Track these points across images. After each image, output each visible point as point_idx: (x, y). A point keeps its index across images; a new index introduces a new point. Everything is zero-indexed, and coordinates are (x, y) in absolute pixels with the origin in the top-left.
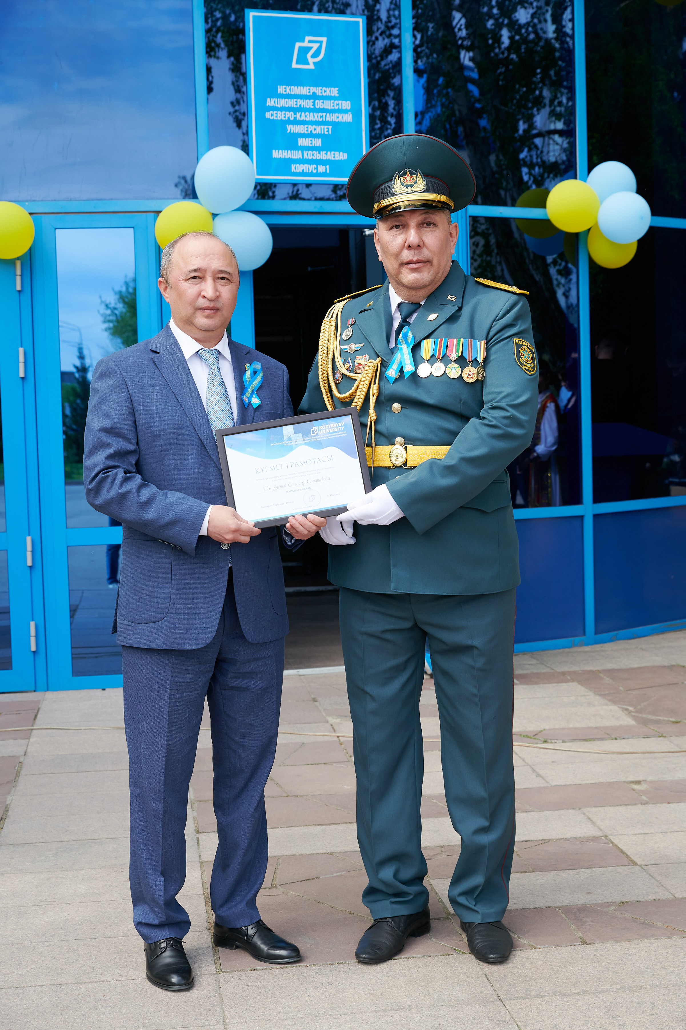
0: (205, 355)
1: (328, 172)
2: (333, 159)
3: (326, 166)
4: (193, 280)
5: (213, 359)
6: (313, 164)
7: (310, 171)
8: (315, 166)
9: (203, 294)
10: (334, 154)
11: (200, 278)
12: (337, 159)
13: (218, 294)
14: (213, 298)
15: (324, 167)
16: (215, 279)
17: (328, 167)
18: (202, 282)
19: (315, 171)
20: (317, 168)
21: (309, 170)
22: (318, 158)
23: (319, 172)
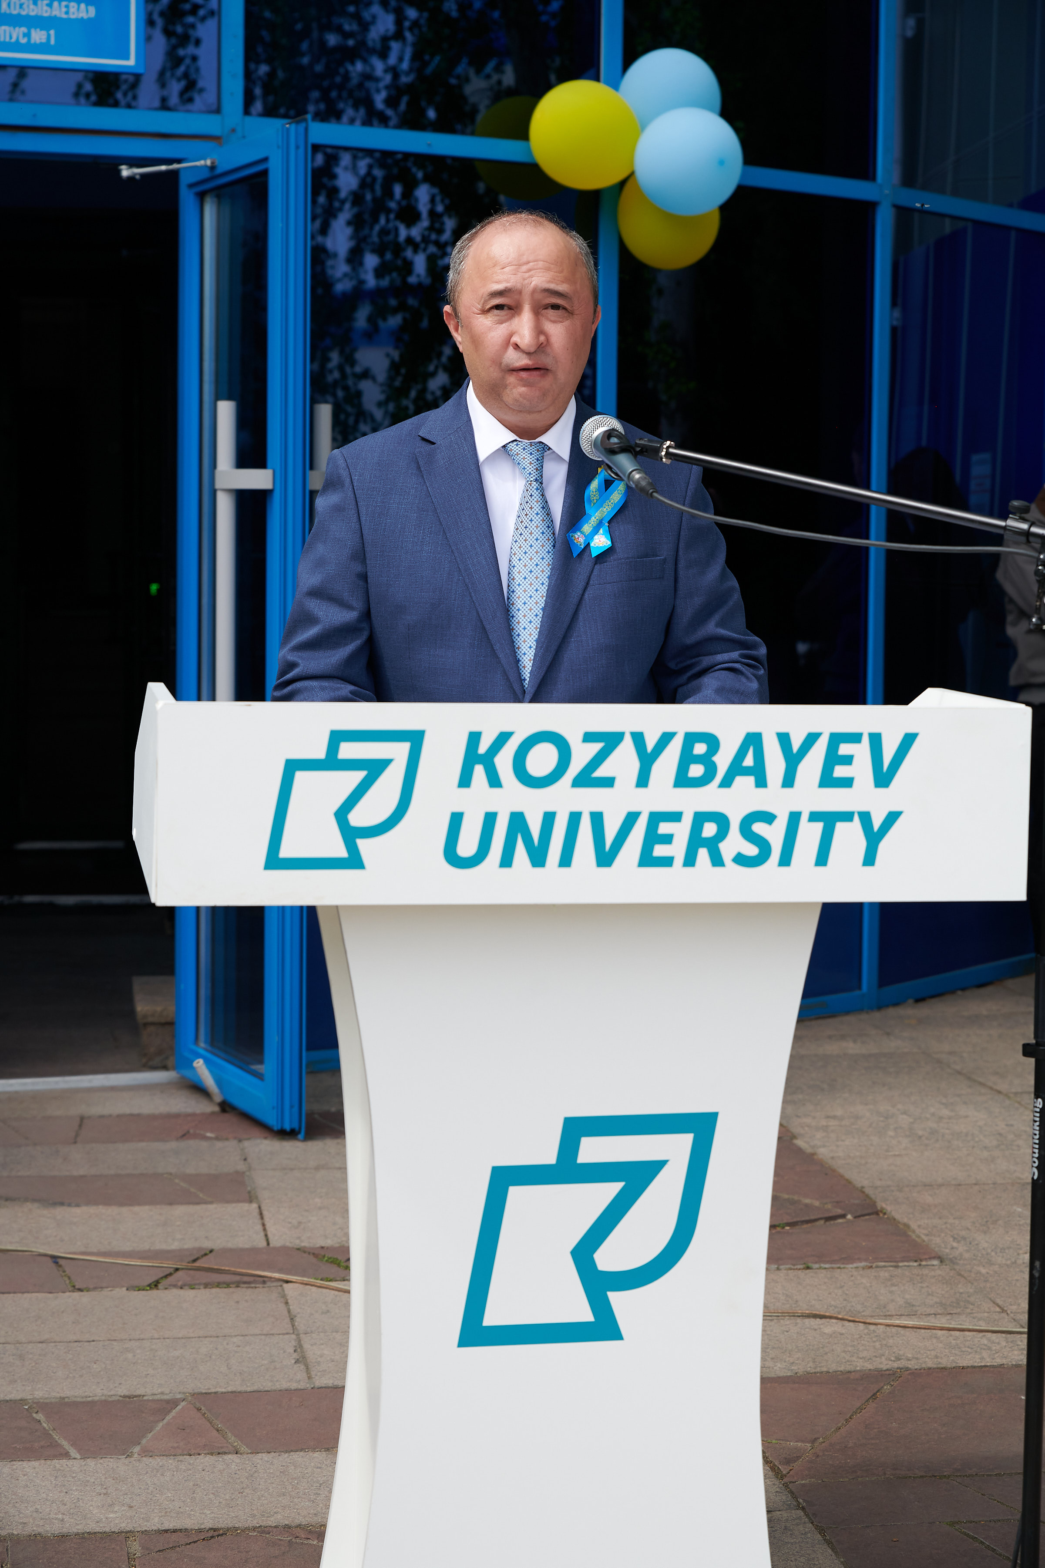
0: (518, 454)
1: (53, 42)
2: (64, 16)
3: (48, 30)
4: (496, 312)
5: (531, 463)
6: (20, 27)
7: (14, 40)
8: (24, 30)
9: (515, 339)
10: (67, 6)
11: (510, 308)
12: (72, 17)
13: (542, 338)
14: (532, 350)
15: (44, 33)
16: (538, 310)
17: (52, 32)
18: (513, 316)
19: (23, 41)
20: (27, 35)
21: (11, 38)
22: (32, 14)
23: (32, 41)
